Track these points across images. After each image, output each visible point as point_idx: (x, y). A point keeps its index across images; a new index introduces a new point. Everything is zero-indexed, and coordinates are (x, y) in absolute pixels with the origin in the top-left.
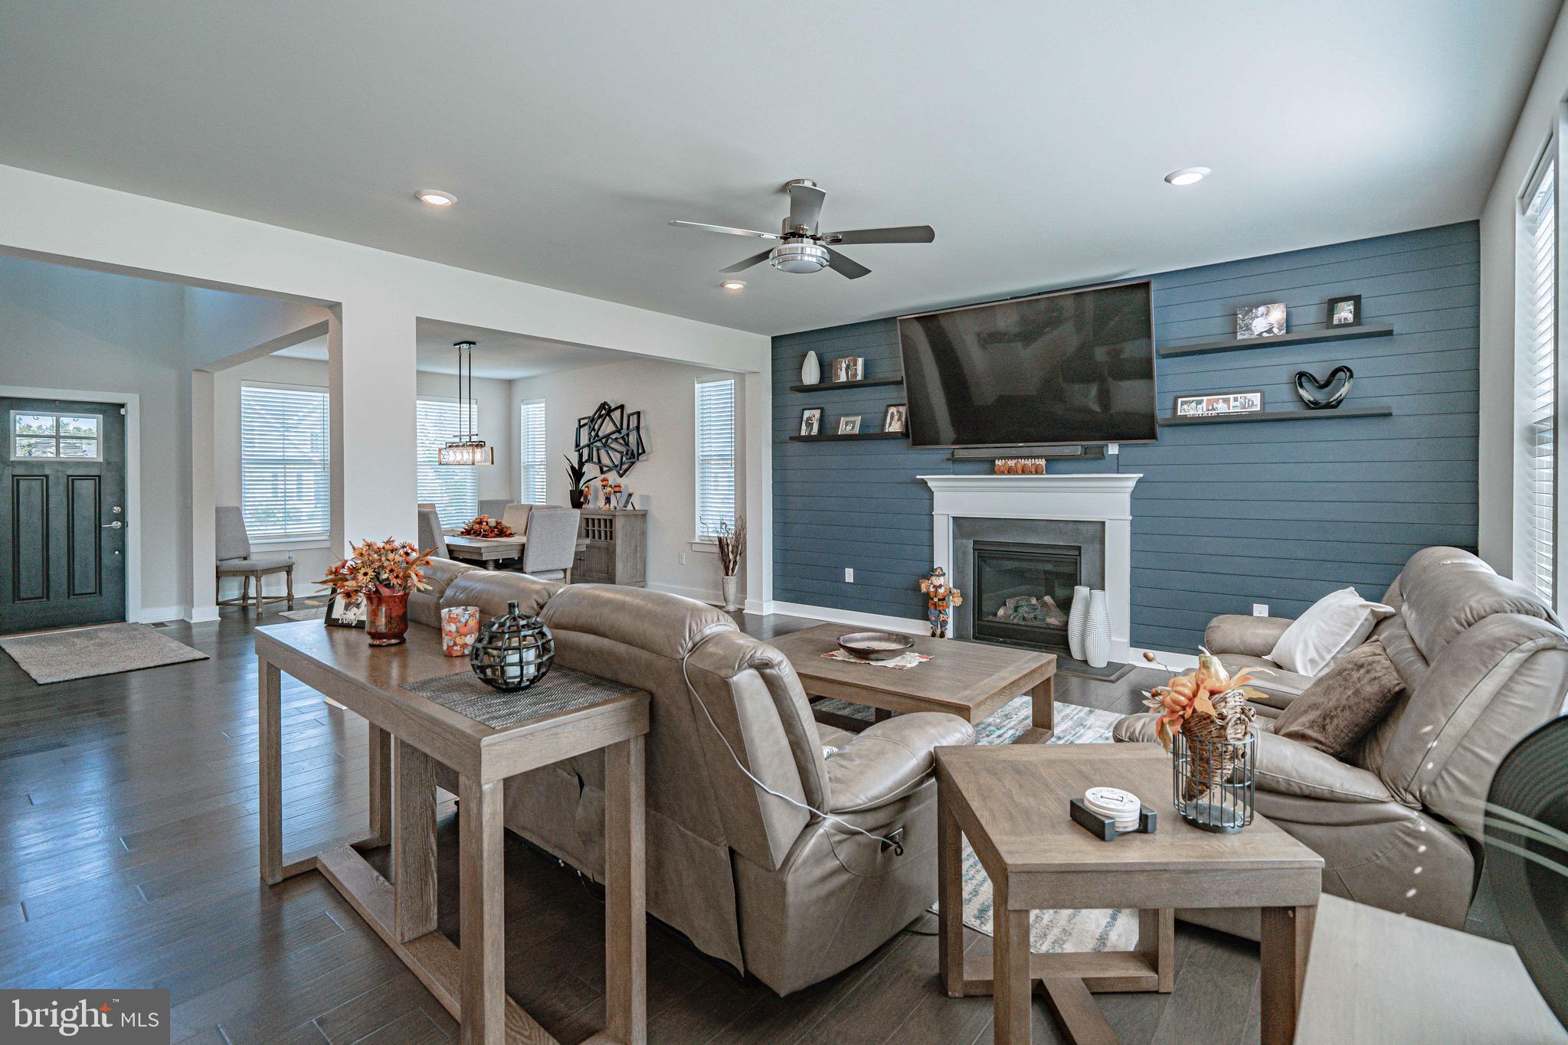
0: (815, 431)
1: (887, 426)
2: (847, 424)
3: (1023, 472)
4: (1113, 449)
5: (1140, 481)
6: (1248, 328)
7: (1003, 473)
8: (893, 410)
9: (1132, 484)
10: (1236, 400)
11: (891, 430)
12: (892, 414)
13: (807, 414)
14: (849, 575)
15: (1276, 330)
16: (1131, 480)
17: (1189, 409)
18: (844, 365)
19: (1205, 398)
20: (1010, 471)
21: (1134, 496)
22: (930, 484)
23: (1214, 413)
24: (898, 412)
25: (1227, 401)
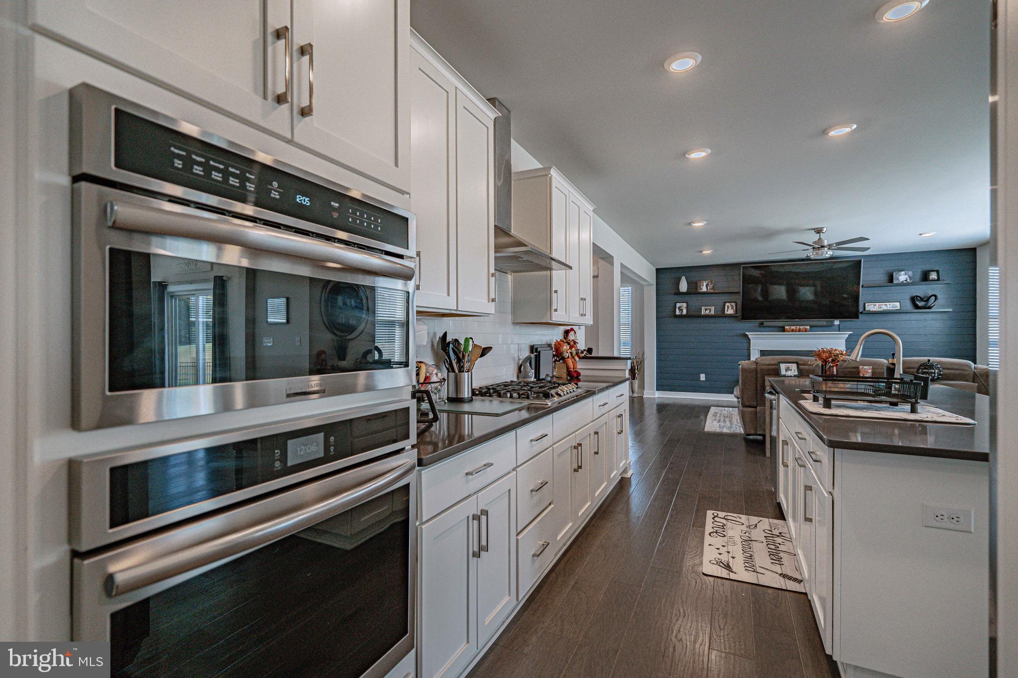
0: (685, 312)
1: (726, 311)
2: (706, 310)
3: (799, 331)
4: (837, 322)
5: (850, 335)
6: (898, 279)
7: (789, 332)
8: (727, 304)
9: (847, 336)
10: (890, 305)
11: (728, 313)
12: (728, 307)
13: (678, 305)
14: (703, 377)
15: (908, 280)
16: (846, 334)
17: (871, 307)
18: (705, 284)
19: (877, 304)
20: (793, 331)
21: (847, 341)
22: (750, 336)
23: (882, 310)
24: (731, 305)
25: (886, 305)
